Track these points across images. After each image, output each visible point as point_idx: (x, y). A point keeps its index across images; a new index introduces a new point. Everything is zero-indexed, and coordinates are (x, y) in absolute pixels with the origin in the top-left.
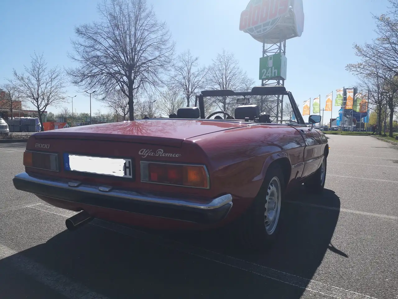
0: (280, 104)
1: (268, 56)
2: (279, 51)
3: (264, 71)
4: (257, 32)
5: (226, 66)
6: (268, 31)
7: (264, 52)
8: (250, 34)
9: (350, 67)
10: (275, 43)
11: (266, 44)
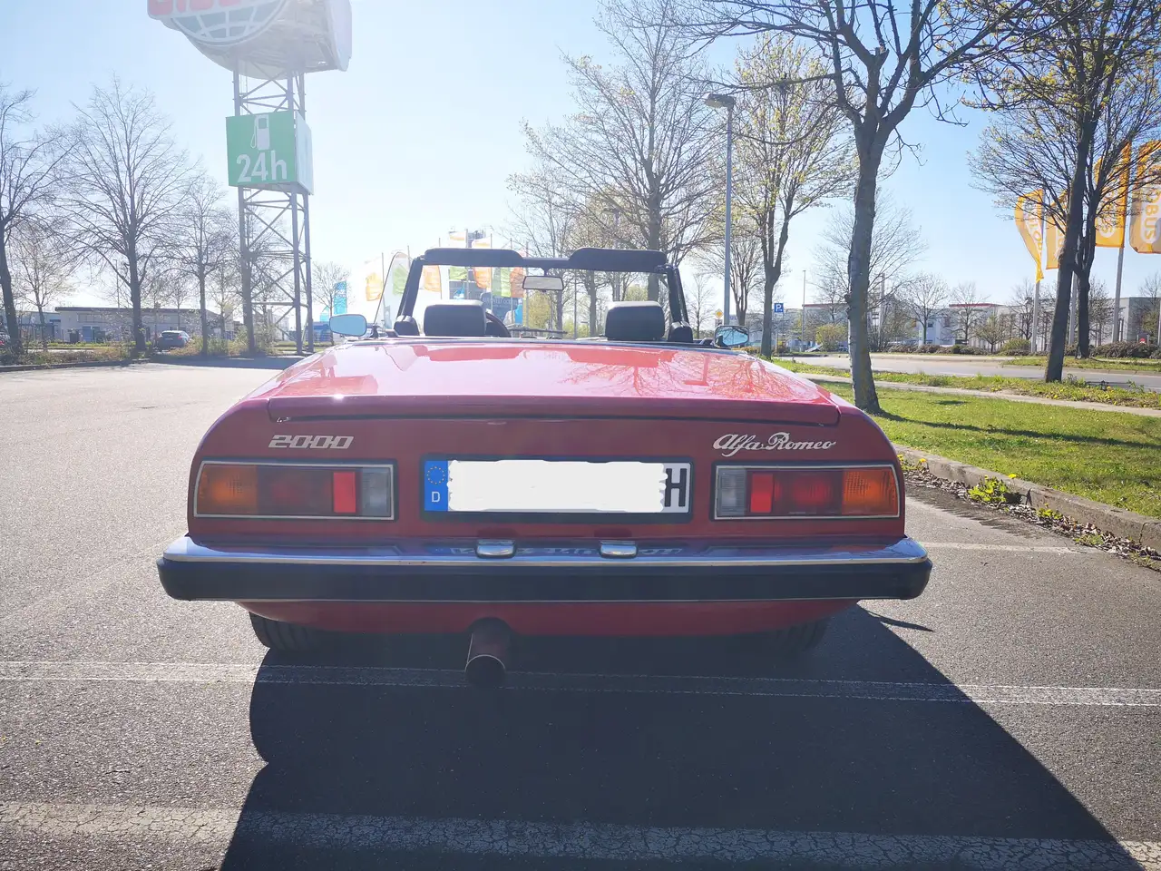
0: (303, 266)
1: (252, 117)
2: (286, 105)
3: (244, 162)
4: (212, 33)
5: (128, 133)
6: (246, 38)
7: (239, 100)
8: (190, 37)
9: (515, 180)
10: (271, 79)
11: (242, 78)
